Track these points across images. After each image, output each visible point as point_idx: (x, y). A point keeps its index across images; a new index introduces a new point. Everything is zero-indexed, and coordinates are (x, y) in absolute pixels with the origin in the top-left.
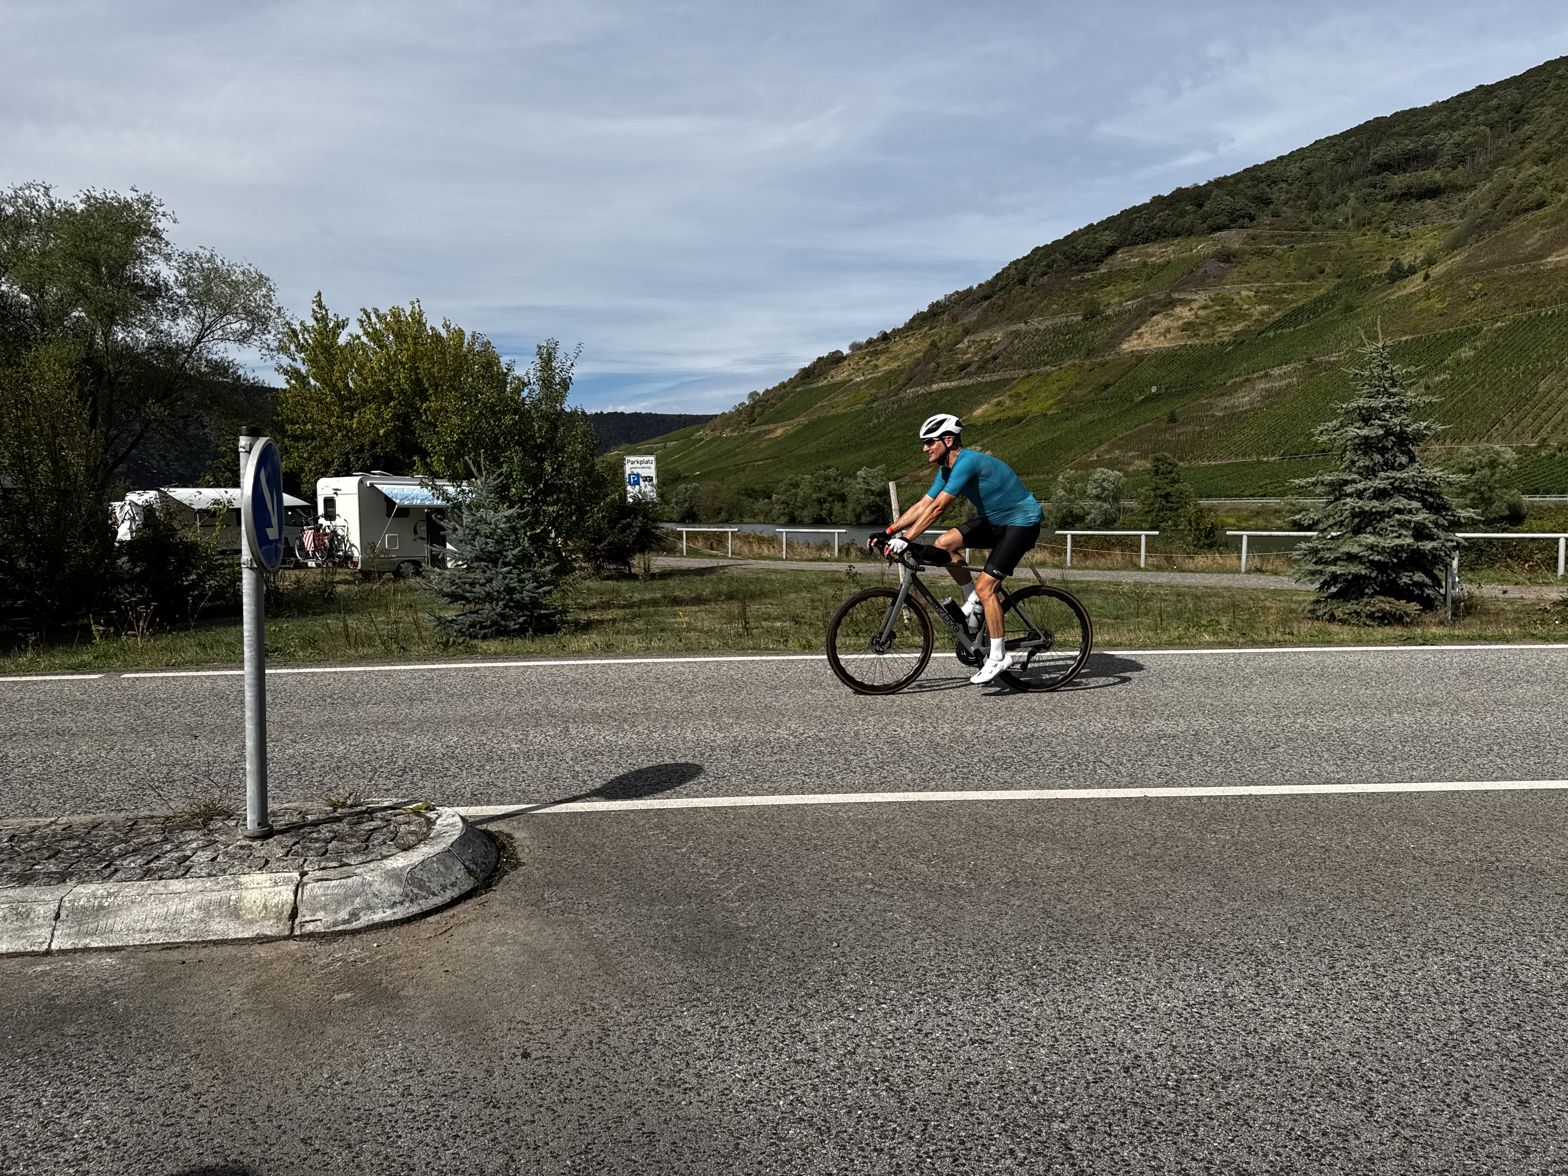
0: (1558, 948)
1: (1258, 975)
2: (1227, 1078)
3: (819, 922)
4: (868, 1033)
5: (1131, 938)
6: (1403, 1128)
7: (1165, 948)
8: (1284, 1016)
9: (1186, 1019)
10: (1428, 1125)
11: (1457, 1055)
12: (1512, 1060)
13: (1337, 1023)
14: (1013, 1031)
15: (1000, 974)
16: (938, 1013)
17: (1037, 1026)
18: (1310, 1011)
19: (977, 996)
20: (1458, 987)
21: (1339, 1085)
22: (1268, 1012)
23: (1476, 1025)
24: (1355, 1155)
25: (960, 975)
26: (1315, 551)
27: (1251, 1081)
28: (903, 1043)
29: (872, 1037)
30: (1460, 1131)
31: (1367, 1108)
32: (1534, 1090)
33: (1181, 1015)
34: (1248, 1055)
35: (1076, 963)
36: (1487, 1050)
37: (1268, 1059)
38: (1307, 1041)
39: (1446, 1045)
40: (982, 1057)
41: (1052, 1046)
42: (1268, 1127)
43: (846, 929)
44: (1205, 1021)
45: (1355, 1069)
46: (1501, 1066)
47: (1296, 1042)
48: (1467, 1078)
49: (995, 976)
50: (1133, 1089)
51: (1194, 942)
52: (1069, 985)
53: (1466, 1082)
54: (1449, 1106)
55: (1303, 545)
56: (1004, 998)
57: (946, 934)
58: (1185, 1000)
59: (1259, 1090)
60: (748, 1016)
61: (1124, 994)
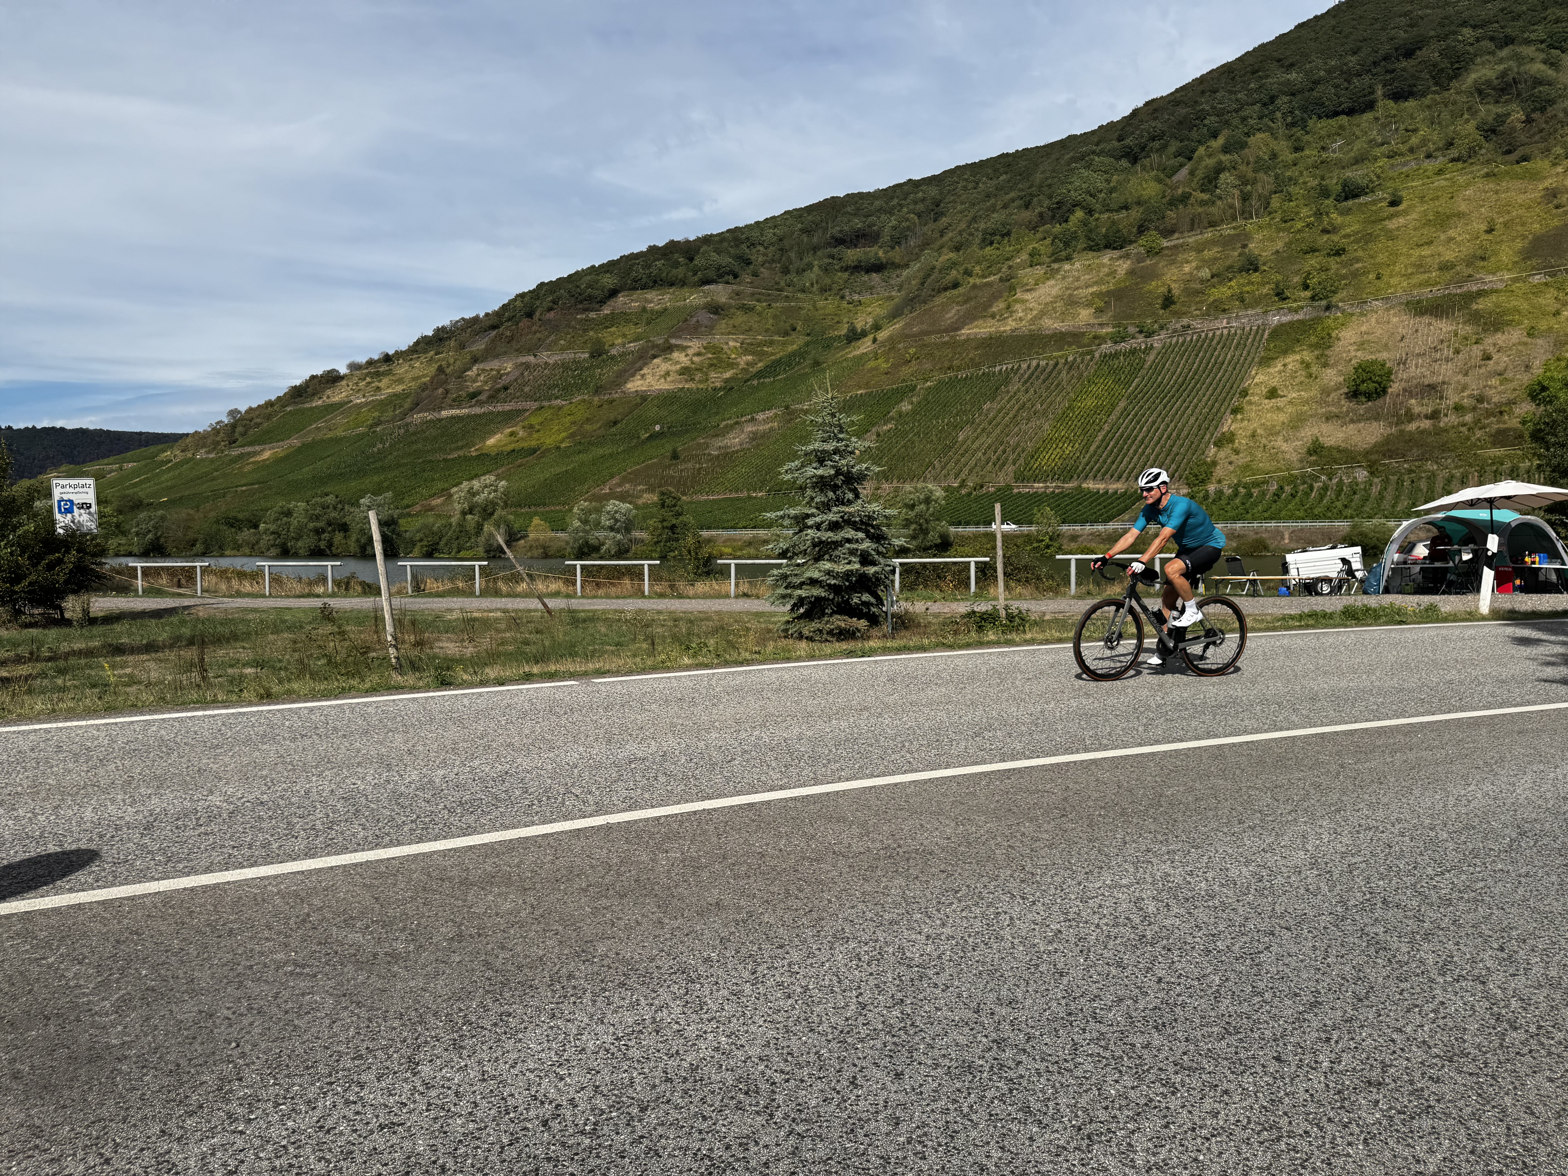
0: (938, 922)
1: (687, 993)
2: (643, 1110)
3: (218, 1021)
4: (257, 1142)
5: (570, 976)
6: (797, 1124)
7: (602, 981)
8: (705, 1032)
9: (613, 1054)
10: (819, 1116)
11: (849, 1040)
12: (894, 1036)
13: (753, 1028)
14: (429, 1104)
15: (426, 1042)
16: (347, 1102)
17: (457, 1094)
18: (730, 1022)
19: (395, 1073)
20: (856, 972)
21: (746, 1093)
22: (691, 1031)
23: (868, 1008)
24: (753, 1163)
25: (379, 1053)
26: (785, 577)
27: (667, 1107)
28: (299, 1147)
29: (262, 1148)
30: (844, 1115)
31: (768, 1111)
32: (908, 1061)
33: (607, 1051)
34: (668, 1080)
35: (510, 1015)
36: (875, 1030)
37: (685, 1079)
38: (723, 1053)
39: (842, 1032)
40: (389, 1144)
41: (470, 1113)
42: (676, 1153)
43: (251, 1024)
44: (630, 1053)
45: (763, 1073)
46: (885, 1043)
47: (712, 1057)
48: (856, 1061)
49: (419, 1047)
50: (549, 1144)
51: (631, 970)
52: (499, 1040)
53: (855, 1065)
54: (838, 1093)
55: (775, 572)
56: (426, 1070)
57: (371, 1009)
58: (614, 1034)
59: (674, 1114)
60: (102, 1155)
61: (555, 1039)
